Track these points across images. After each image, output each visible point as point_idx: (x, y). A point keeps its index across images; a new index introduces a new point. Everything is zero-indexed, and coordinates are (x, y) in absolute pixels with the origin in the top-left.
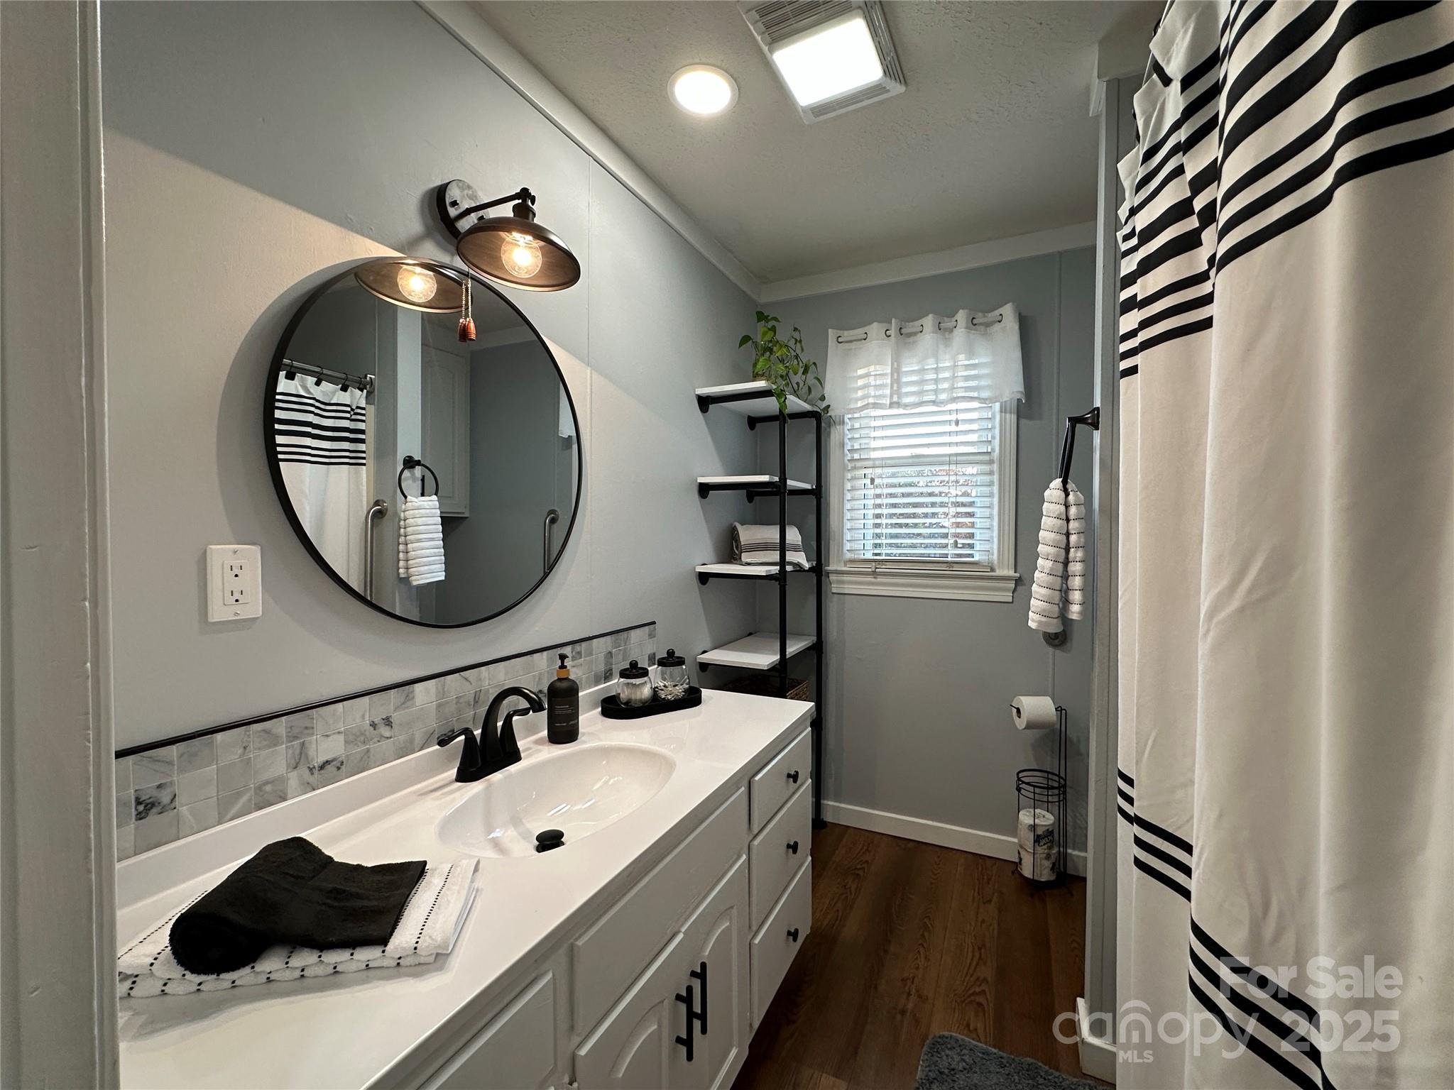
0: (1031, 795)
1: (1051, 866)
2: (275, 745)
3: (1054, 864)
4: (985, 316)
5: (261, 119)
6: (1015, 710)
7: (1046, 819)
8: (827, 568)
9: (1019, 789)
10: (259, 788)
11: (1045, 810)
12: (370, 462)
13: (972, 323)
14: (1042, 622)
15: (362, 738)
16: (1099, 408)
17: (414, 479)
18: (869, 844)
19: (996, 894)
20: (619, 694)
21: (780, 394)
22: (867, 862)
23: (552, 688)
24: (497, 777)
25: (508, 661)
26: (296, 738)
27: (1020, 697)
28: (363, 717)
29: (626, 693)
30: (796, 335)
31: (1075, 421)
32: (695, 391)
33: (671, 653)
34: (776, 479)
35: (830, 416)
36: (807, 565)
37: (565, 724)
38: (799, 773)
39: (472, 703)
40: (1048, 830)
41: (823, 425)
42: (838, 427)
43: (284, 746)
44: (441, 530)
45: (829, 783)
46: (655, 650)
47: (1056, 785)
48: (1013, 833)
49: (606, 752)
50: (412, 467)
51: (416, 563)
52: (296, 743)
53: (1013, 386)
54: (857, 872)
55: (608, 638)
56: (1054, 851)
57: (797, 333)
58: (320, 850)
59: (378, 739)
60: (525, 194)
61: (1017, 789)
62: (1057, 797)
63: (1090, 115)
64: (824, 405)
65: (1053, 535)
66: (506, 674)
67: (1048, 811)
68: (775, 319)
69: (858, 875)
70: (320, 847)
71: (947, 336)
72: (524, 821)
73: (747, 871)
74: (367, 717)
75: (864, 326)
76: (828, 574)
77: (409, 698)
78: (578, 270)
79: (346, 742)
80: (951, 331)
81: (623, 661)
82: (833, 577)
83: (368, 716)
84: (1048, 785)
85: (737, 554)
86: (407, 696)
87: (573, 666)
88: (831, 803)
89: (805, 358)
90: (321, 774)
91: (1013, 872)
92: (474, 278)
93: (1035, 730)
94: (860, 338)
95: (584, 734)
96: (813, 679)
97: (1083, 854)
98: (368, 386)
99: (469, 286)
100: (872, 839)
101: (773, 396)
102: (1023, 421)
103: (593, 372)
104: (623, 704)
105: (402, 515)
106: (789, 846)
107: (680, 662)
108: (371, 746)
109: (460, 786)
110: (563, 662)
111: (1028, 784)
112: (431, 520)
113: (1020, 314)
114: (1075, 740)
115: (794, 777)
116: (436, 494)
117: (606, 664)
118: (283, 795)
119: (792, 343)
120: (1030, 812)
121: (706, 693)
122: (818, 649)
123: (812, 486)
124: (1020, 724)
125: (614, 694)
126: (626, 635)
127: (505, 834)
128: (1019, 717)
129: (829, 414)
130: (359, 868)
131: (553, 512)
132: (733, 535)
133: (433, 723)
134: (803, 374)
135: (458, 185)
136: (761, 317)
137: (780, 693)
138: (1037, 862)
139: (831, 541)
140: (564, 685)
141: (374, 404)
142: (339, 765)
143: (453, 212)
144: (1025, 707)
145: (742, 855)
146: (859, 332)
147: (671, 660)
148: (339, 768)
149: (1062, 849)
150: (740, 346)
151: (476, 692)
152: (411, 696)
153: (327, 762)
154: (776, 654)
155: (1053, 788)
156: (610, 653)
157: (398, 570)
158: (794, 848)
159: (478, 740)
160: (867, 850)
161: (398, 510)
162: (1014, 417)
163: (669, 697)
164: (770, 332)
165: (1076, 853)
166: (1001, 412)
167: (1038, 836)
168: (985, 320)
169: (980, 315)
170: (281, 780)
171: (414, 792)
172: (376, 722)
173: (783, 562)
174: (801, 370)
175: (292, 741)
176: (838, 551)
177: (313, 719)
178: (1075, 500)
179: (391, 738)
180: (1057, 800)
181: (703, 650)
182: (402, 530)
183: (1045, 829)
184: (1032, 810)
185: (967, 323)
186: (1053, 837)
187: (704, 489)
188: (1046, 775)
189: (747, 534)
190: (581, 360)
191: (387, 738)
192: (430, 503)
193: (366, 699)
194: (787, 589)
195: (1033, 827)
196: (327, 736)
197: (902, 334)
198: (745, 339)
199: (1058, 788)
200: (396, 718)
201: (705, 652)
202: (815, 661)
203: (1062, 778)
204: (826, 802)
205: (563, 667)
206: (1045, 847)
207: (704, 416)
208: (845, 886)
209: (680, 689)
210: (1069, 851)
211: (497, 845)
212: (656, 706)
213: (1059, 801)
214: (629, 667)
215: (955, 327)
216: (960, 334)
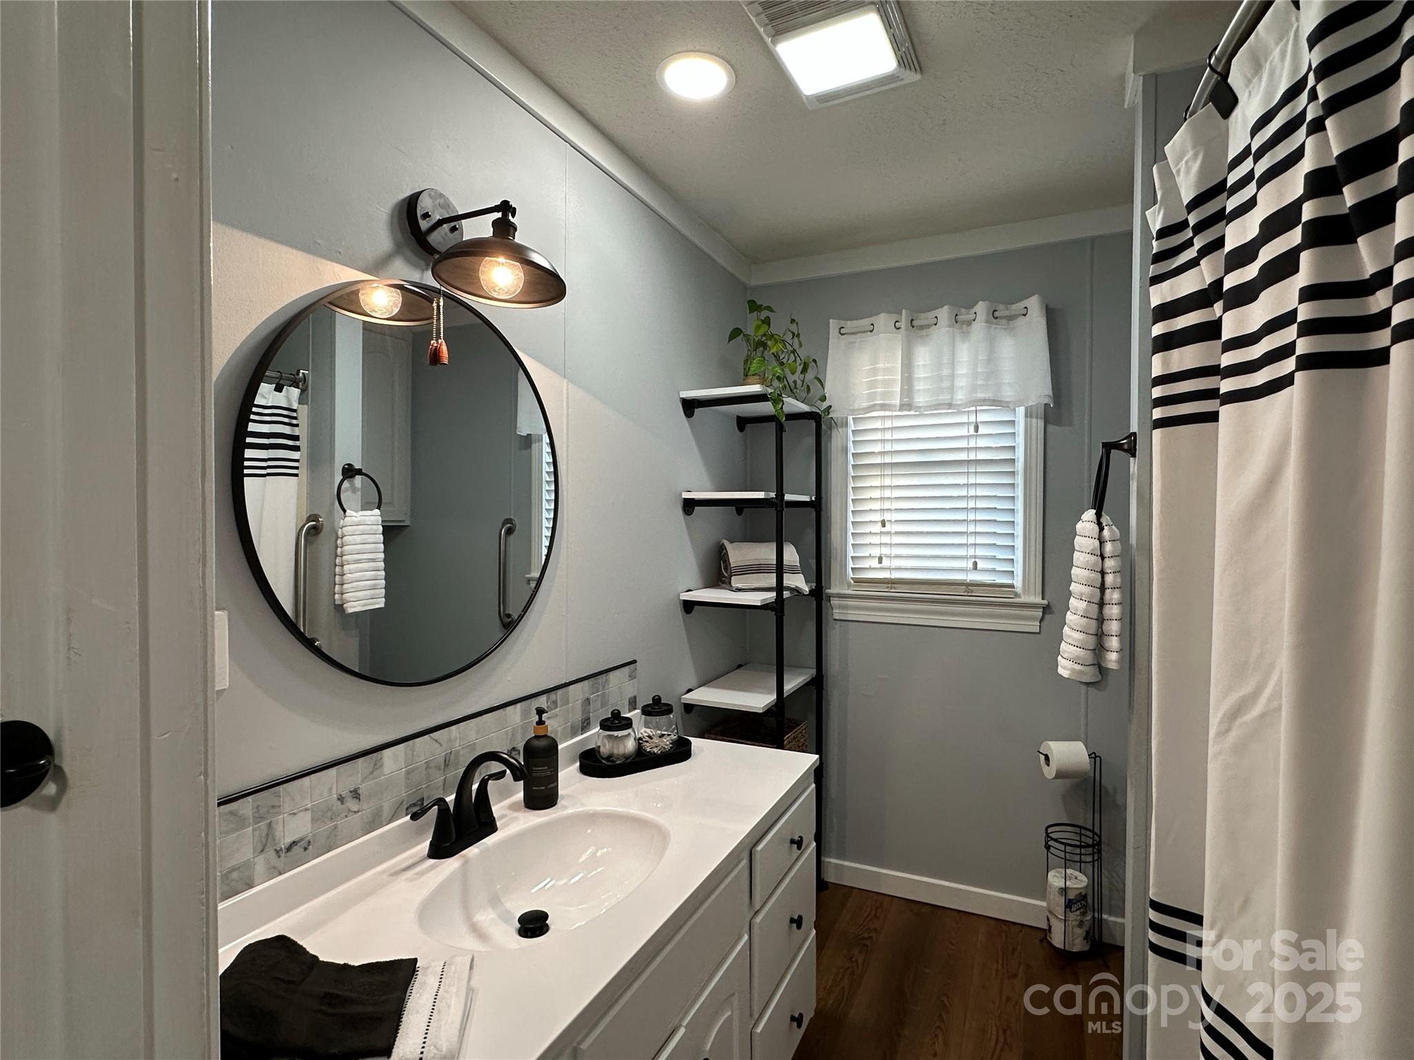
0: (1062, 854)
1: (1084, 934)
2: (242, 828)
3: (1087, 933)
4: (1007, 309)
5: (229, 147)
6: (1044, 757)
7: (1079, 881)
8: (828, 591)
9: (1048, 847)
10: (226, 876)
11: (1077, 871)
12: (303, 472)
13: (994, 315)
14: (1074, 669)
15: (329, 814)
16: (1135, 433)
17: (354, 490)
18: (877, 909)
19: (1021, 968)
20: (600, 746)
21: (777, 400)
22: (875, 929)
23: (528, 748)
24: (472, 851)
25: (480, 718)
26: (262, 818)
27: (1049, 742)
28: (330, 789)
29: (607, 747)
30: (794, 328)
31: (1108, 447)
32: (679, 395)
33: (657, 700)
34: (773, 495)
35: (832, 418)
36: (806, 589)
37: (543, 788)
38: (804, 839)
39: (442, 767)
40: (1081, 893)
41: (823, 427)
42: (840, 430)
43: (251, 828)
44: (382, 550)
45: (831, 838)
46: (635, 693)
47: (1090, 841)
48: (1043, 897)
49: (592, 818)
50: (352, 477)
51: (352, 588)
52: (263, 824)
53: (1040, 390)
54: (864, 942)
55: (586, 683)
56: (1088, 918)
57: (795, 325)
58: (305, 949)
59: (346, 814)
60: (506, 208)
61: (1045, 847)
62: (1091, 856)
63: (1126, 107)
64: (825, 405)
65: (1086, 573)
66: (478, 732)
67: (1080, 872)
68: (769, 309)
69: (865, 945)
70: (304, 946)
71: (965, 330)
72: (503, 900)
73: (748, 953)
74: (334, 791)
75: (871, 316)
76: (829, 597)
77: (378, 766)
78: (563, 290)
79: (312, 819)
80: (969, 323)
81: (602, 708)
82: (834, 602)
83: (335, 789)
84: (1081, 841)
85: (726, 577)
86: (376, 764)
87: (549, 718)
88: (833, 861)
89: (803, 353)
90: (286, 857)
91: (1041, 941)
92: (446, 296)
93: (1066, 780)
94: (866, 330)
95: (563, 797)
96: (812, 718)
97: (1119, 920)
98: (301, 384)
99: (441, 304)
100: (881, 902)
101: (769, 401)
102: (1051, 428)
103: (569, 383)
104: (603, 759)
105: (340, 533)
106: (792, 921)
107: (668, 710)
108: (340, 822)
109: (434, 864)
110: (540, 718)
111: (1056, 840)
112: (371, 538)
113: (1047, 307)
114: (1110, 789)
115: (798, 843)
116: (379, 508)
117: (583, 713)
118: (250, 883)
119: (788, 337)
120: (1061, 873)
121: (696, 742)
122: (817, 684)
123: (811, 498)
124: (1049, 772)
125: (594, 746)
126: (605, 678)
127: (485, 917)
128: (1048, 765)
129: (830, 416)
130: (346, 967)
131: (509, 521)
132: (720, 555)
133: (401, 792)
134: (801, 373)
135: (430, 195)
136: (754, 307)
137: (777, 742)
138: (1068, 930)
139: (832, 561)
140: (542, 743)
141: (307, 404)
142: (306, 845)
143: (424, 225)
144: (1054, 751)
145: (743, 935)
146: (866, 322)
147: (656, 708)
148: (306, 849)
149: (1096, 915)
150: (729, 341)
151: (446, 755)
152: (379, 764)
153: (294, 842)
154: (770, 693)
155: (1088, 846)
156: (588, 699)
157: (334, 596)
158: (798, 922)
159: (452, 810)
160: (875, 915)
161: (336, 527)
162: (1041, 423)
163: (655, 750)
164: (764, 325)
165: (1112, 919)
166: (1026, 416)
167: (1070, 901)
168: (1007, 313)
169: (1001, 307)
170: (248, 865)
171: (384, 872)
172: (343, 796)
173: (780, 588)
174: (800, 368)
175: (259, 822)
176: (841, 572)
177: (280, 796)
178: (1110, 537)
179: (358, 812)
180: (1091, 860)
181: (687, 689)
182: (339, 550)
183: (1077, 892)
184: (1063, 871)
185: (988, 315)
186: (1086, 902)
187: (689, 506)
188: (1078, 830)
189: (738, 554)
190: (555, 370)
191: (355, 812)
192: (373, 518)
193: (333, 771)
194: (784, 621)
195: (1064, 891)
196: (294, 814)
197: (913, 327)
198: (736, 333)
199: (1093, 846)
200: (364, 789)
201: (690, 691)
202: (814, 697)
203: (1097, 835)
204: (827, 860)
205: (541, 722)
206: (1078, 912)
207: (688, 422)
208: (851, 958)
209: (667, 741)
210: (1105, 916)
211: (478, 932)
212: (642, 761)
213: (1093, 861)
214: (610, 716)
215: (974, 320)
216: (979, 328)
